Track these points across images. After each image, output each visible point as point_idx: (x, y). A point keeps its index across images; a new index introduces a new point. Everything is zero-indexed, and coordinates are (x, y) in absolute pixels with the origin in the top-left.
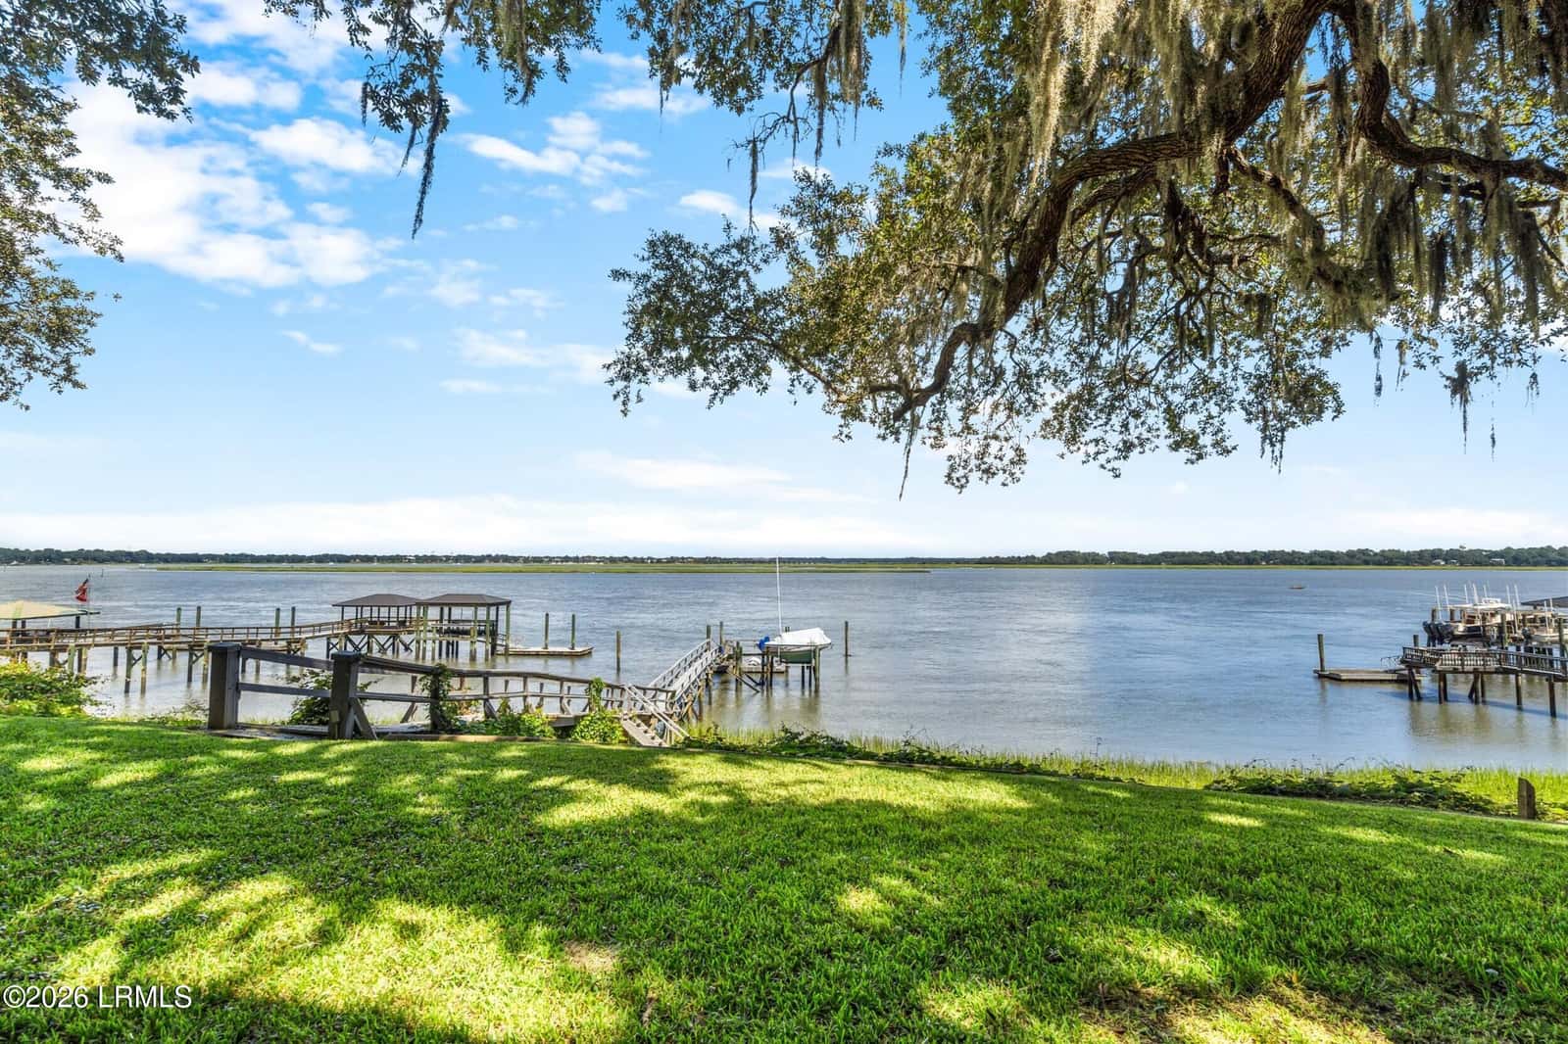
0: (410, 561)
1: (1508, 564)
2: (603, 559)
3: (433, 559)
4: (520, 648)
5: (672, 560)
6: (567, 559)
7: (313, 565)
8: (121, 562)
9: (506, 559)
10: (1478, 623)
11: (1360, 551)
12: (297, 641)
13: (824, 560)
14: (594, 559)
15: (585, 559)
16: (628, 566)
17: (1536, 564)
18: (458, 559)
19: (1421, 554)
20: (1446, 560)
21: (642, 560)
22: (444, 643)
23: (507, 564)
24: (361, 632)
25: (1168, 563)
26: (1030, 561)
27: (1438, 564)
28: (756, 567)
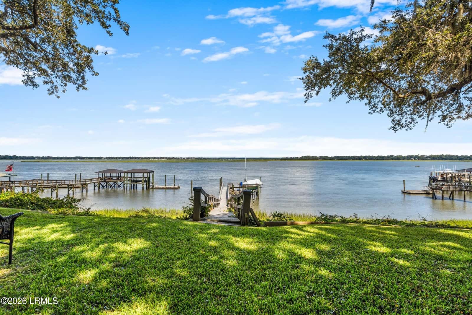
0: (104, 159)
1: (431, 160)
2: (166, 158)
3: (112, 158)
4: (157, 186)
5: (188, 158)
6: (155, 158)
7: (73, 160)
8: (7, 159)
9: (136, 158)
10: (445, 176)
11: (391, 156)
12: (85, 184)
13: (234, 158)
14: (164, 158)
15: (161, 158)
16: (175, 160)
17: (439, 159)
18: (120, 158)
19: (408, 157)
20: (414, 158)
21: (179, 158)
22: (132, 185)
23: (136, 160)
24: (105, 181)
25: (337, 159)
26: (297, 159)
27: (412, 159)
28: (215, 160)
